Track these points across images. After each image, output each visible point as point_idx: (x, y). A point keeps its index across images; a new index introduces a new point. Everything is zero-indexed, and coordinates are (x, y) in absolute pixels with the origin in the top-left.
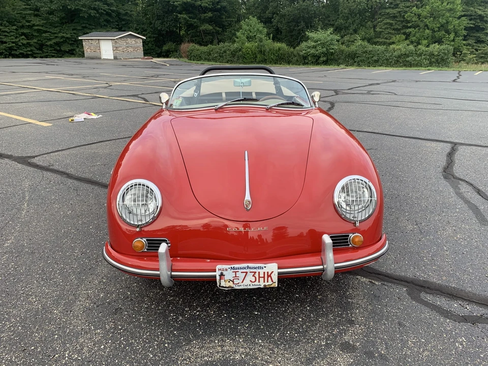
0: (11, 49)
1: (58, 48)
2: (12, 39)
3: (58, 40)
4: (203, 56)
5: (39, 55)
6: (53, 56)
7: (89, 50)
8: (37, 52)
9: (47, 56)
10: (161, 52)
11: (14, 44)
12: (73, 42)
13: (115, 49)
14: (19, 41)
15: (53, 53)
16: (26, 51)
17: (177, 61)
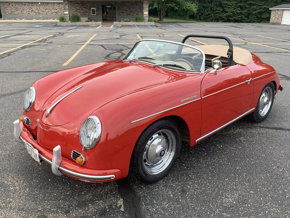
0: (229, 16)
1: (260, 16)
2: (232, 10)
3: (261, 10)
5: (246, 21)
6: (254, 22)
7: (274, 18)
8: (245, 19)
9: (251, 21)
11: (232, 13)
14: (236, 11)
15: (255, 19)
16: (238, 18)
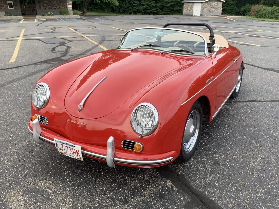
0: (146, 9)
1: (172, 9)
2: (148, 3)
3: (172, 3)
4: (267, 15)
5: (161, 13)
6: (168, 14)
7: (186, 10)
8: (160, 11)
9: (165, 13)
10: (240, 11)
11: (148, 6)
12: (181, 5)
13: (203, 9)
14: (151, 4)
15: (168, 12)
16: (154, 11)
17: (245, 18)
